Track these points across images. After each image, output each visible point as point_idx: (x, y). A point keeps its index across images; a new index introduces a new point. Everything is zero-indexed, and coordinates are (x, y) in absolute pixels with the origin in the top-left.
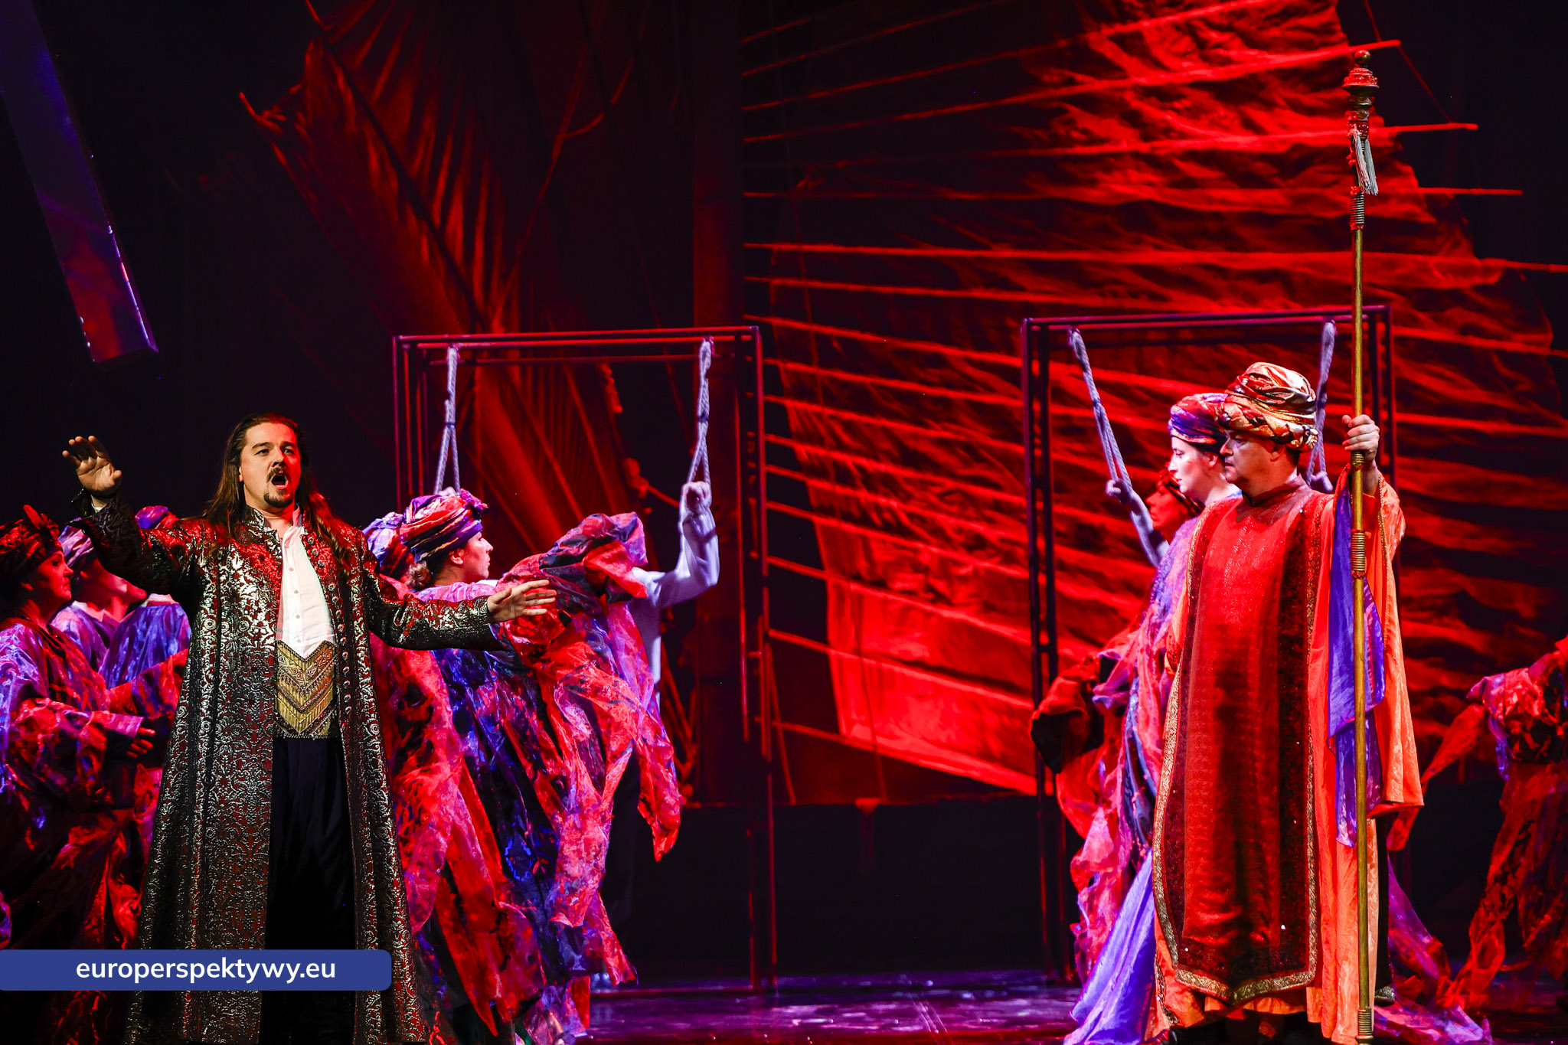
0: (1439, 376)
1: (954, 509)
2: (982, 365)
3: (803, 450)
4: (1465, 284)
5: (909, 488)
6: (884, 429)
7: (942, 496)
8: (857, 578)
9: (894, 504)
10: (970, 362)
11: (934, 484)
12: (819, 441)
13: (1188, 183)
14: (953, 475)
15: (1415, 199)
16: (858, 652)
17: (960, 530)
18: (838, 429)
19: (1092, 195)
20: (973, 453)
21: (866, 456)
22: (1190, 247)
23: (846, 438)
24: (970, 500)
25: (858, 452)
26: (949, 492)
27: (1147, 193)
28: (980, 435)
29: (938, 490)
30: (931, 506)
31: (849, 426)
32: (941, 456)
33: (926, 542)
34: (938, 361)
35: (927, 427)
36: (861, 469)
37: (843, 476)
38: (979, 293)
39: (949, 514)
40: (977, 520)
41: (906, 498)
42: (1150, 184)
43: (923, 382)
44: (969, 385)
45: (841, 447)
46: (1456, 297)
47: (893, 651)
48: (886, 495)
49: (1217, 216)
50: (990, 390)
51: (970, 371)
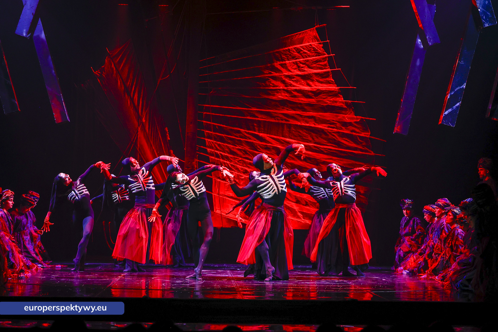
0: (346, 141)
1: (241, 164)
2: (248, 133)
3: (209, 150)
4: (352, 121)
5: (232, 159)
6: (227, 146)
7: (238, 161)
8: (219, 178)
9: (228, 162)
10: (246, 132)
11: (237, 158)
12: (212, 148)
13: (295, 96)
14: (241, 157)
15: (342, 102)
16: (219, 194)
17: (242, 169)
18: (217, 146)
19: (274, 98)
20: (245, 152)
21: (222, 152)
22: (295, 110)
23: (218, 148)
24: (245, 162)
25: (221, 151)
26: (240, 160)
27: (286, 98)
28: (247, 148)
29: (238, 160)
30: (236, 163)
31: (219, 145)
32: (239, 152)
33: (235, 171)
34: (239, 132)
35: (236, 146)
36: (221, 154)
37: (217, 156)
38: (249, 118)
39: (240, 165)
40: (246, 167)
41: (231, 161)
42: (286, 96)
43: (235, 136)
44: (245, 137)
45: (217, 150)
46: (350, 124)
47: (226, 194)
48: (226, 161)
49: (300, 104)
50: (250, 139)
51: (246, 134)
